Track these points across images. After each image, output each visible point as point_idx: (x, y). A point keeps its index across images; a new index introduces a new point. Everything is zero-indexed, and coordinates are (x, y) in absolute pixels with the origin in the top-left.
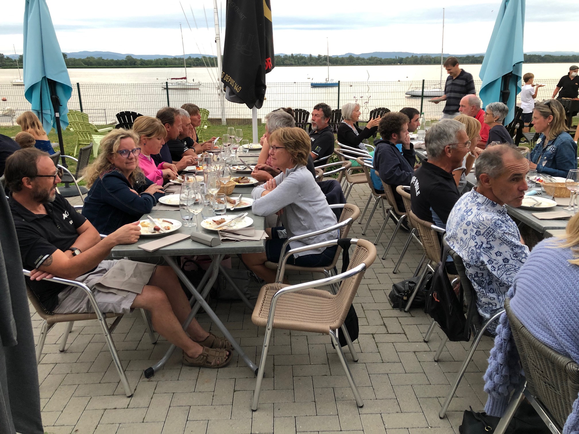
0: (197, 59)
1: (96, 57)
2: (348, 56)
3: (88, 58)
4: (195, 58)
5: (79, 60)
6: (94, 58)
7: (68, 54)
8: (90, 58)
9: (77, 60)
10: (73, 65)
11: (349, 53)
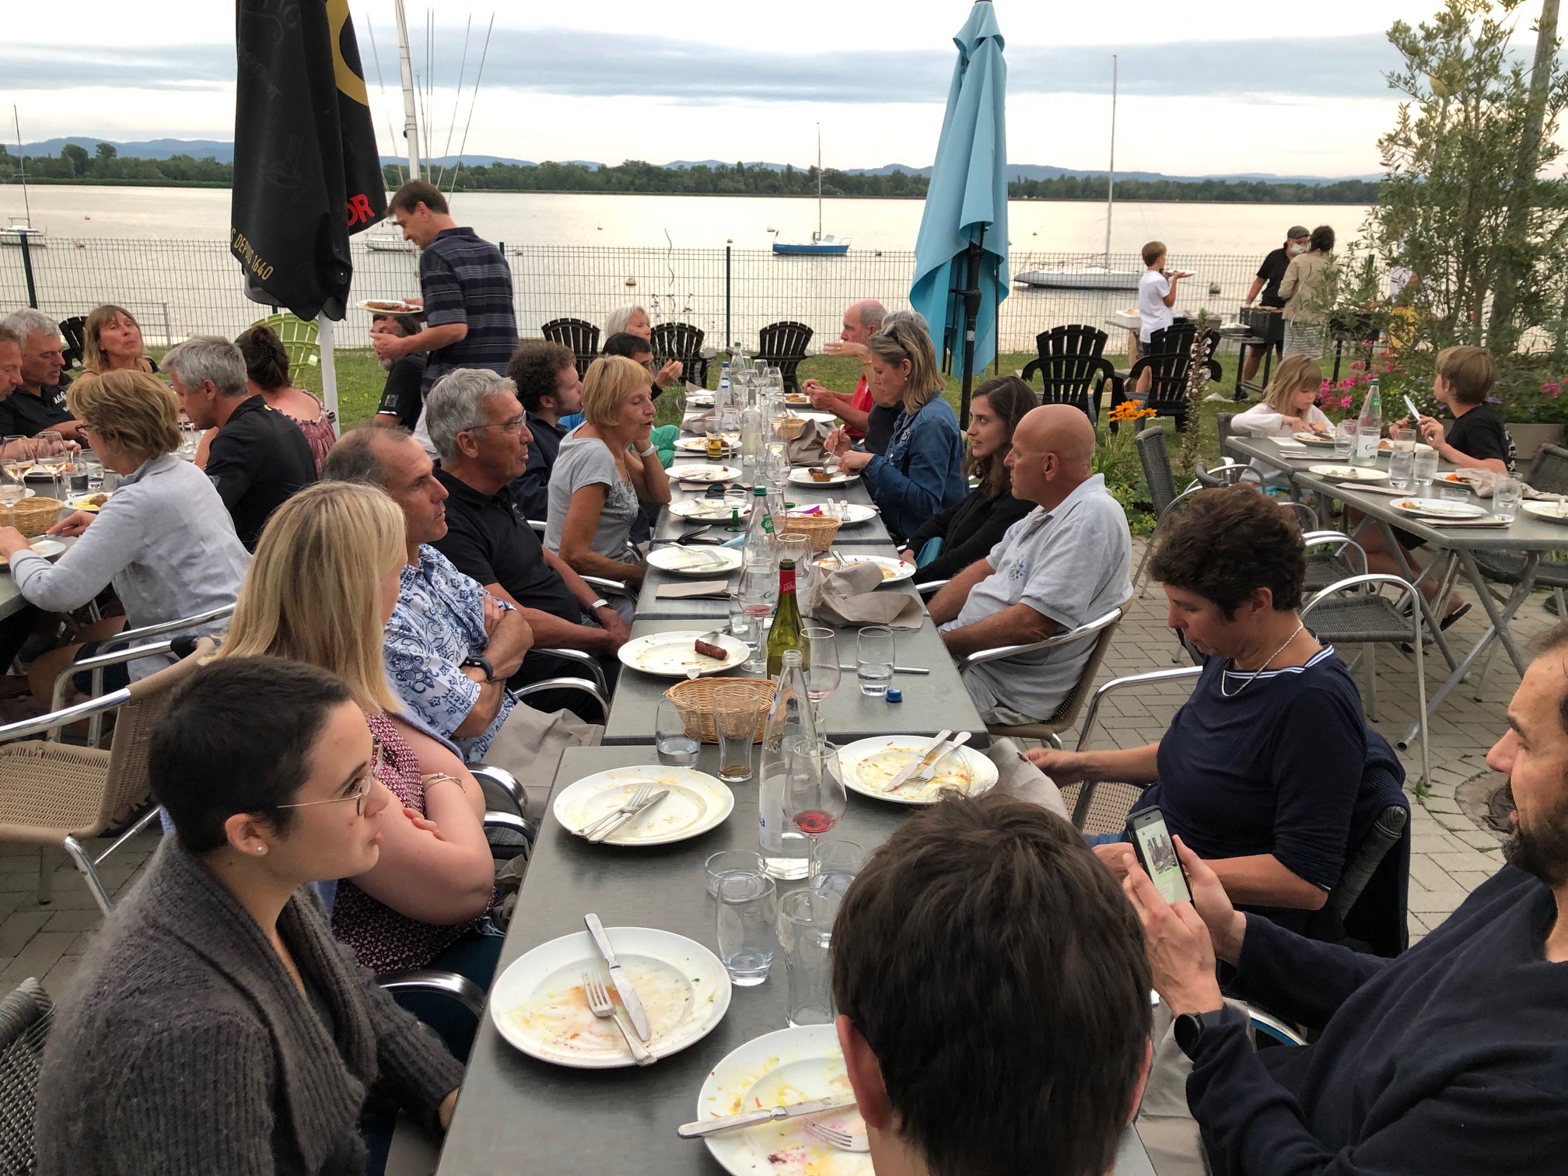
0: (480, 170)
1: (198, 158)
2: (890, 173)
3: (174, 158)
4: (473, 165)
5: (151, 162)
6: (192, 160)
7: (120, 145)
8: (180, 158)
9: (144, 163)
10: (135, 177)
11: (894, 165)
